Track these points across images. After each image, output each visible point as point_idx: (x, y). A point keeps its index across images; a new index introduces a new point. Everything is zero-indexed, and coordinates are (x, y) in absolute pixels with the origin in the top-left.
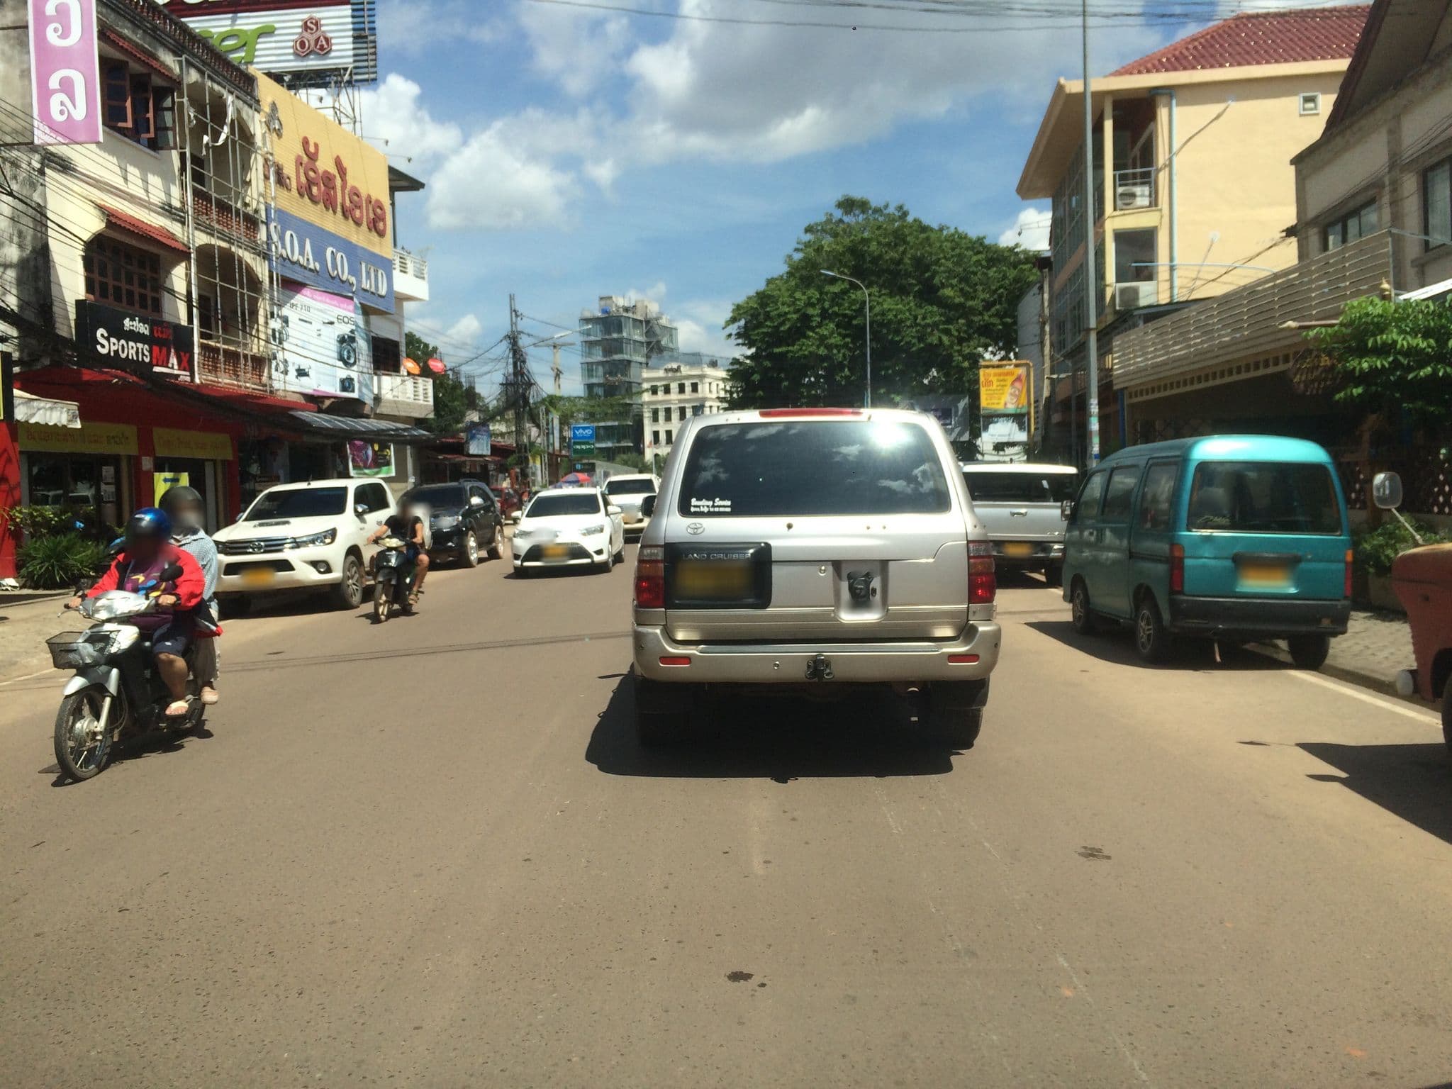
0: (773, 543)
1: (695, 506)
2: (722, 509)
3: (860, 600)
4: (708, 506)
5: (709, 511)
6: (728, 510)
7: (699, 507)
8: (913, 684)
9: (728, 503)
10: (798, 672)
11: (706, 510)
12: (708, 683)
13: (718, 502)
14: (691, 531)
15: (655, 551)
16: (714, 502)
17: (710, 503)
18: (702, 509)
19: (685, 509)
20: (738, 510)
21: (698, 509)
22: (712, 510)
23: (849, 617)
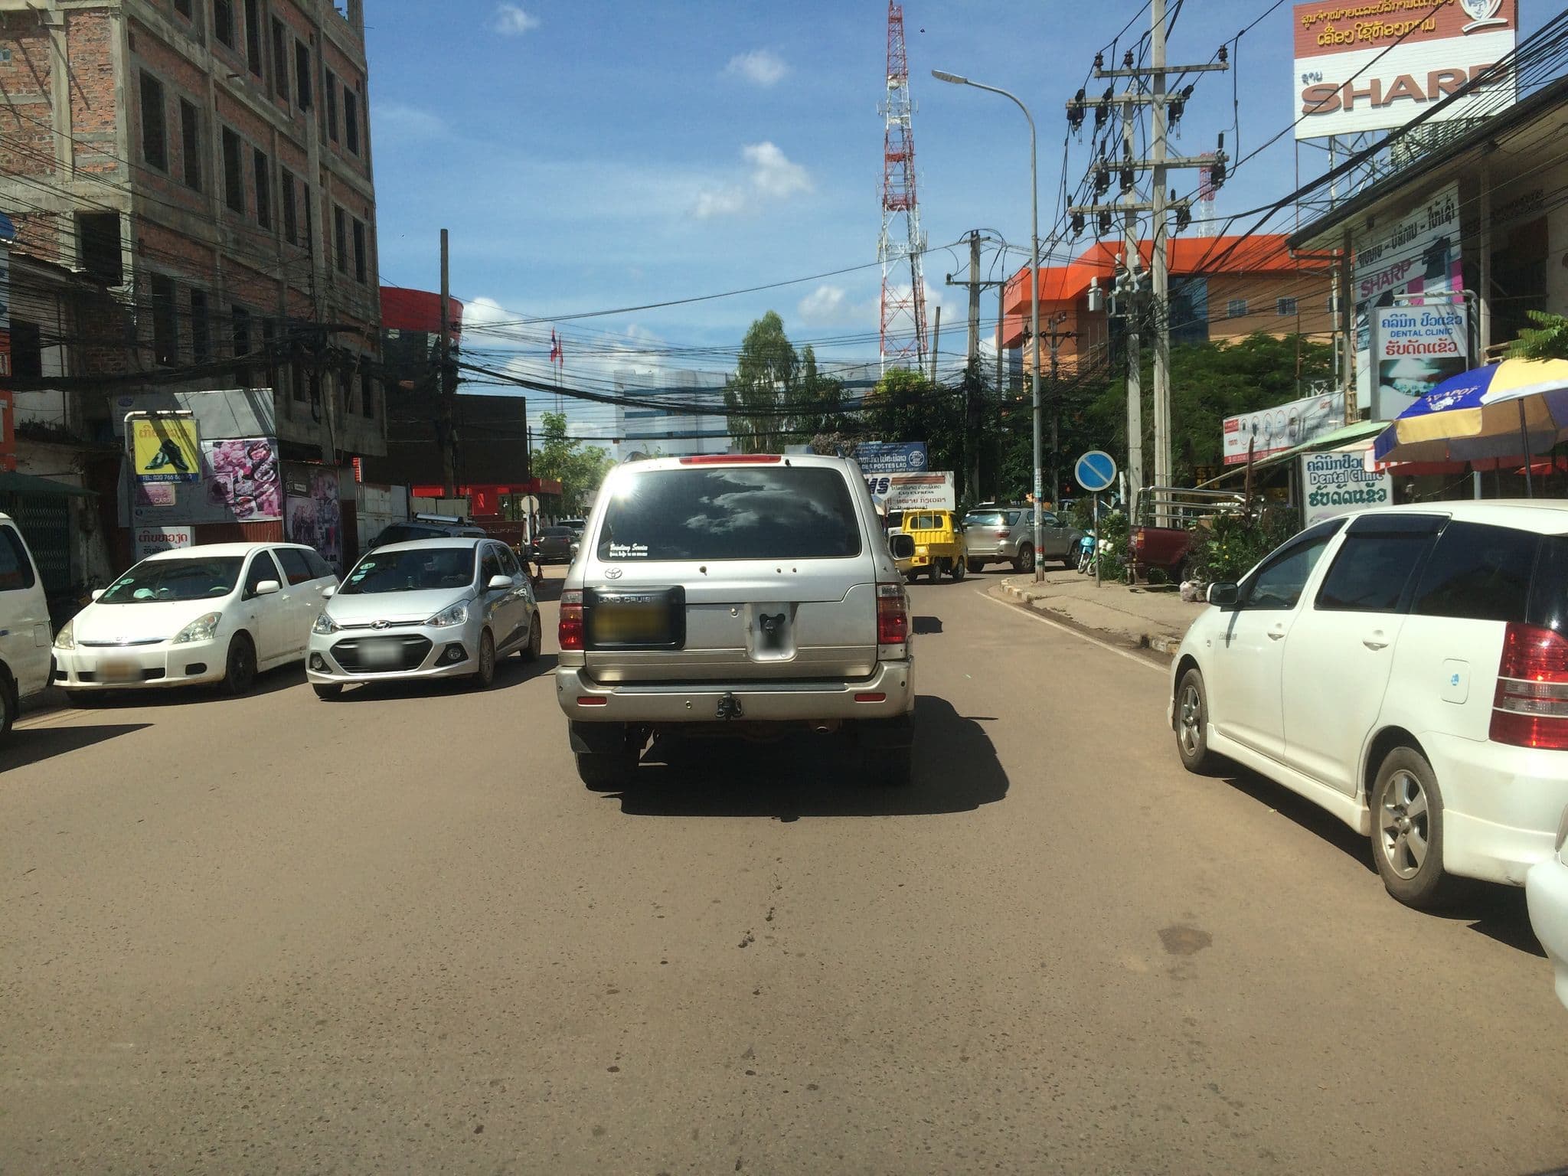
0: (687, 586)
1: (615, 551)
2: (639, 554)
3: (774, 642)
4: (626, 551)
5: (627, 556)
6: (645, 554)
7: (617, 552)
8: (822, 722)
9: (646, 548)
10: (710, 712)
11: (624, 554)
12: (628, 723)
13: (635, 547)
14: (610, 576)
15: (576, 594)
16: (632, 547)
17: (628, 548)
18: (620, 554)
19: (603, 554)
20: (654, 555)
21: (616, 555)
22: (629, 555)
23: (763, 658)
